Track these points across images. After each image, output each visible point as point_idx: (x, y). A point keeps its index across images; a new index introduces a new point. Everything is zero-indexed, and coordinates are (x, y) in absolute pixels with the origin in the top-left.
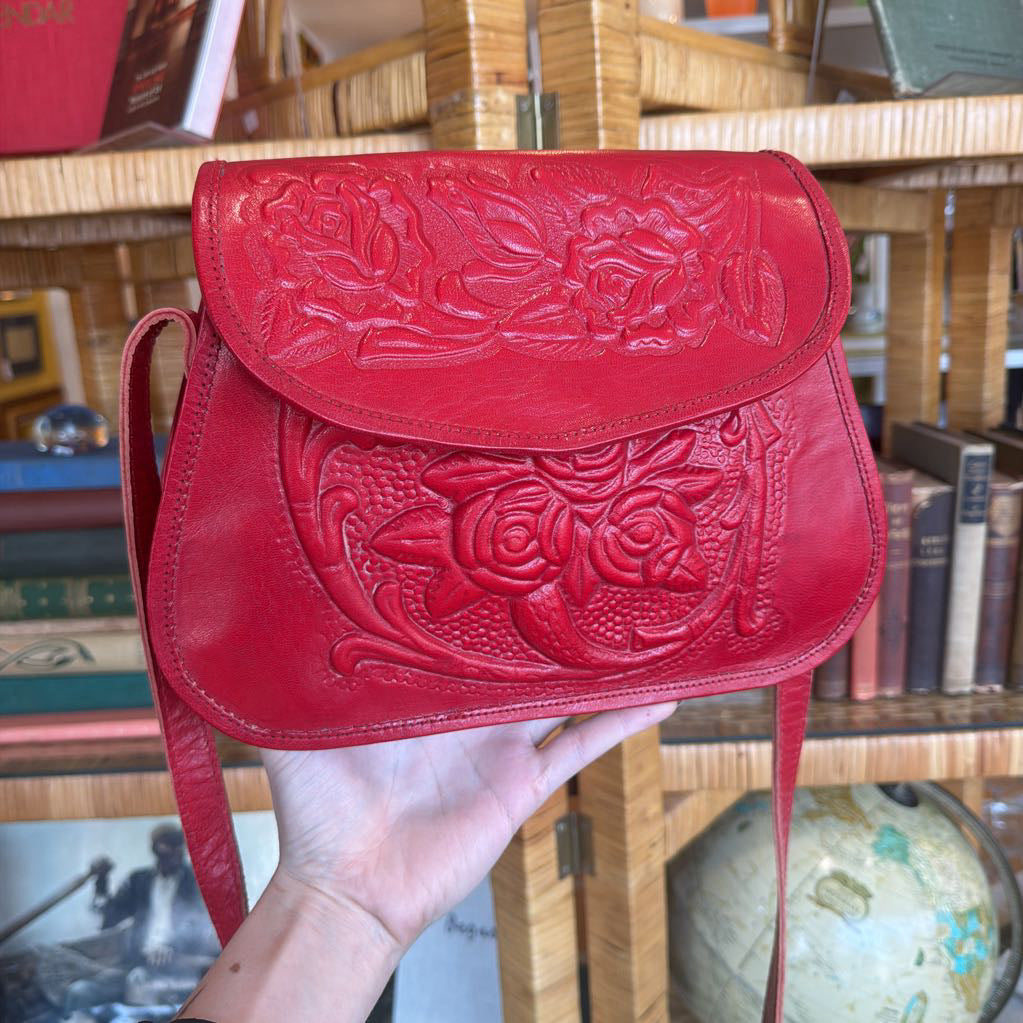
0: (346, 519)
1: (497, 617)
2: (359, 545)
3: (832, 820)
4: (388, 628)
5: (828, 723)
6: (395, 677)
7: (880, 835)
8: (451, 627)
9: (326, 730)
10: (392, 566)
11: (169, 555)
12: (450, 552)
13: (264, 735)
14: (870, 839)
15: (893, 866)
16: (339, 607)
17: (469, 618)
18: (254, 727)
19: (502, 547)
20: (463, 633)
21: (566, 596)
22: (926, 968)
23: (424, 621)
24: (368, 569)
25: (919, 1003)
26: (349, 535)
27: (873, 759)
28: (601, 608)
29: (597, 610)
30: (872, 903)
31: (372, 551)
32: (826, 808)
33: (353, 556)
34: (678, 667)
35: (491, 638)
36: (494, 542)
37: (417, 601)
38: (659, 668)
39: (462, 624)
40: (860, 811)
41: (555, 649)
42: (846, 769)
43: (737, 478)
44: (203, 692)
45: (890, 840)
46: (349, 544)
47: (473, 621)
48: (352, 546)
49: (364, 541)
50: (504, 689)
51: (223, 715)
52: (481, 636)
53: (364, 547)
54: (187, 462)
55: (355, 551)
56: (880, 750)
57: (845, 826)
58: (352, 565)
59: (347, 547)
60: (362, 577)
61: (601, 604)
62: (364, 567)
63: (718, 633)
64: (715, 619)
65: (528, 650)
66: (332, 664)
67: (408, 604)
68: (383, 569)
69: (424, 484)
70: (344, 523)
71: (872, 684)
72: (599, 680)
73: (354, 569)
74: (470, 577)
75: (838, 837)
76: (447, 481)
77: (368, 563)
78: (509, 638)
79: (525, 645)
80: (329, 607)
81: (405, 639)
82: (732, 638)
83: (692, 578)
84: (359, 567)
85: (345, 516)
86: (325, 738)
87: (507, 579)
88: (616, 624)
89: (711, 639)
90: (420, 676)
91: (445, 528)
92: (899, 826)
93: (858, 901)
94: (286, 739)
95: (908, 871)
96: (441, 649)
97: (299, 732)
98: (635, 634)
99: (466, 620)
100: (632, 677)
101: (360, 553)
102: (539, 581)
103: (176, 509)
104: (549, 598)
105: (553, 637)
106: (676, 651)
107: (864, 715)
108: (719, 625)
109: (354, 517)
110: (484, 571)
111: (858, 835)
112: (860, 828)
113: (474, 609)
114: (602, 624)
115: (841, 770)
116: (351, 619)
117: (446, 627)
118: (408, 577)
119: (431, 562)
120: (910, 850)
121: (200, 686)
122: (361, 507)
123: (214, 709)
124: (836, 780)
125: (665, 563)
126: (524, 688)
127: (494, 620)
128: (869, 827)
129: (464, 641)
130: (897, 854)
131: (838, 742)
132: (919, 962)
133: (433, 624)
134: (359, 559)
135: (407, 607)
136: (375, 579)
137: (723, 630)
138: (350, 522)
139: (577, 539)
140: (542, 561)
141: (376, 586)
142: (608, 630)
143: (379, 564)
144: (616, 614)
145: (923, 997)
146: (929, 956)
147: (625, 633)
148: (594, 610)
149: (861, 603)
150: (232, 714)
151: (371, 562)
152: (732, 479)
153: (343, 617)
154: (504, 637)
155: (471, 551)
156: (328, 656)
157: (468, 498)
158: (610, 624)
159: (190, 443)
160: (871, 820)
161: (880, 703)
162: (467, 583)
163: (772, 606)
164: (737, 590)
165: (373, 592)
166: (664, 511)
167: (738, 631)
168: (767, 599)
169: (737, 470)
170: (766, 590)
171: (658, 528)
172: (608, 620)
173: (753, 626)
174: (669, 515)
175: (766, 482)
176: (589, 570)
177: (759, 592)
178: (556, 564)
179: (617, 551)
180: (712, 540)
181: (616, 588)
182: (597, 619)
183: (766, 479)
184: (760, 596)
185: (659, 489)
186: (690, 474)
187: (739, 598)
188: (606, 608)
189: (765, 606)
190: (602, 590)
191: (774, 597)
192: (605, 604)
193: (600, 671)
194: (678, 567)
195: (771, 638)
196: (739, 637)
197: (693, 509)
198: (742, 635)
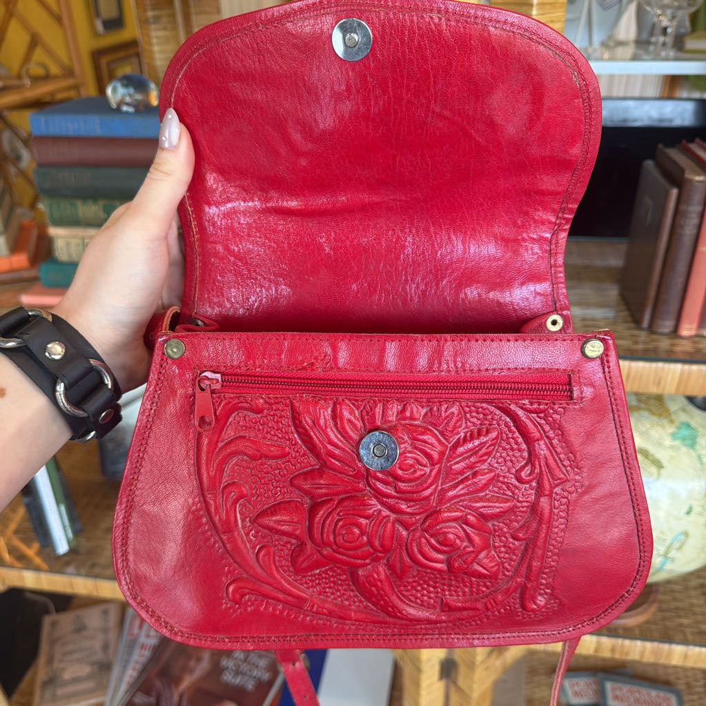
0: (239, 503)
2: (248, 520)
3: (646, 413)
4: (265, 576)
5: (655, 350)
7: (679, 428)
8: (309, 580)
10: (269, 535)
12: (306, 534)
14: (671, 429)
15: (684, 449)
17: (321, 575)
19: (340, 538)
21: (390, 571)
22: (693, 516)
23: (290, 573)
24: (253, 536)
25: (682, 537)
26: (241, 513)
27: (683, 379)
28: (417, 582)
29: (414, 582)
30: (662, 471)
31: (256, 525)
32: (643, 405)
33: (244, 527)
34: (476, 625)
37: (285, 560)
38: (462, 624)
39: (317, 579)
40: (667, 410)
42: (662, 385)
43: (527, 507)
45: (685, 432)
46: (241, 518)
47: (324, 578)
48: (243, 521)
49: (251, 518)
52: (331, 588)
53: (250, 521)
55: (245, 523)
56: (690, 373)
57: (655, 418)
58: (243, 532)
59: (239, 521)
60: (250, 541)
61: (417, 579)
62: (251, 534)
63: (508, 607)
65: (364, 602)
66: (228, 596)
67: (280, 562)
68: (263, 537)
69: (292, 485)
70: (238, 506)
71: (695, 326)
73: (244, 535)
75: (648, 426)
77: (253, 532)
78: (350, 592)
79: (362, 598)
80: (227, 559)
81: (277, 584)
82: (519, 612)
83: (485, 572)
84: (247, 534)
85: (239, 501)
87: (345, 558)
88: (429, 592)
92: (693, 423)
93: (654, 469)
95: (694, 454)
96: (301, 594)
98: (443, 600)
99: (320, 577)
101: (248, 525)
102: (368, 561)
104: (376, 572)
105: (379, 598)
107: (684, 347)
108: (509, 602)
109: (245, 502)
110: (328, 550)
111: (662, 426)
112: (665, 422)
113: (325, 570)
114: (417, 591)
115: (659, 383)
116: (240, 567)
117: (305, 579)
118: (279, 544)
119: (294, 537)
120: (698, 440)
122: (249, 496)
124: (654, 390)
125: (464, 561)
127: (340, 580)
128: (672, 422)
129: (318, 590)
130: (688, 442)
131: (660, 365)
132: (688, 513)
133: (296, 576)
134: (247, 529)
136: (257, 542)
137: (512, 606)
138: (242, 505)
139: (397, 537)
140: (370, 550)
141: (258, 547)
142: (423, 596)
143: (260, 534)
144: (429, 585)
145: (686, 534)
146: (696, 509)
147: (436, 599)
148: (412, 582)
151: (255, 531)
152: (522, 507)
153: (235, 565)
154: (346, 591)
155: (319, 537)
156: (225, 590)
158: (425, 592)
160: (673, 417)
161: (697, 339)
163: (551, 594)
164: (523, 583)
165: (256, 551)
166: (464, 526)
167: (524, 607)
168: (547, 589)
169: (527, 502)
170: (547, 584)
171: (459, 538)
172: (423, 589)
173: (535, 607)
174: (468, 529)
175: (551, 512)
176: (407, 559)
177: (541, 585)
178: (381, 552)
179: (427, 549)
180: (504, 546)
181: (429, 571)
182: (414, 588)
183: (551, 509)
184: (542, 587)
185: (462, 511)
186: (489, 500)
187: (524, 589)
188: (421, 582)
189: (546, 593)
190: (418, 570)
191: (553, 589)
192: (420, 579)
193: (415, 623)
194: (475, 564)
195: (550, 614)
196: (525, 612)
197: (490, 524)
198: (526, 611)
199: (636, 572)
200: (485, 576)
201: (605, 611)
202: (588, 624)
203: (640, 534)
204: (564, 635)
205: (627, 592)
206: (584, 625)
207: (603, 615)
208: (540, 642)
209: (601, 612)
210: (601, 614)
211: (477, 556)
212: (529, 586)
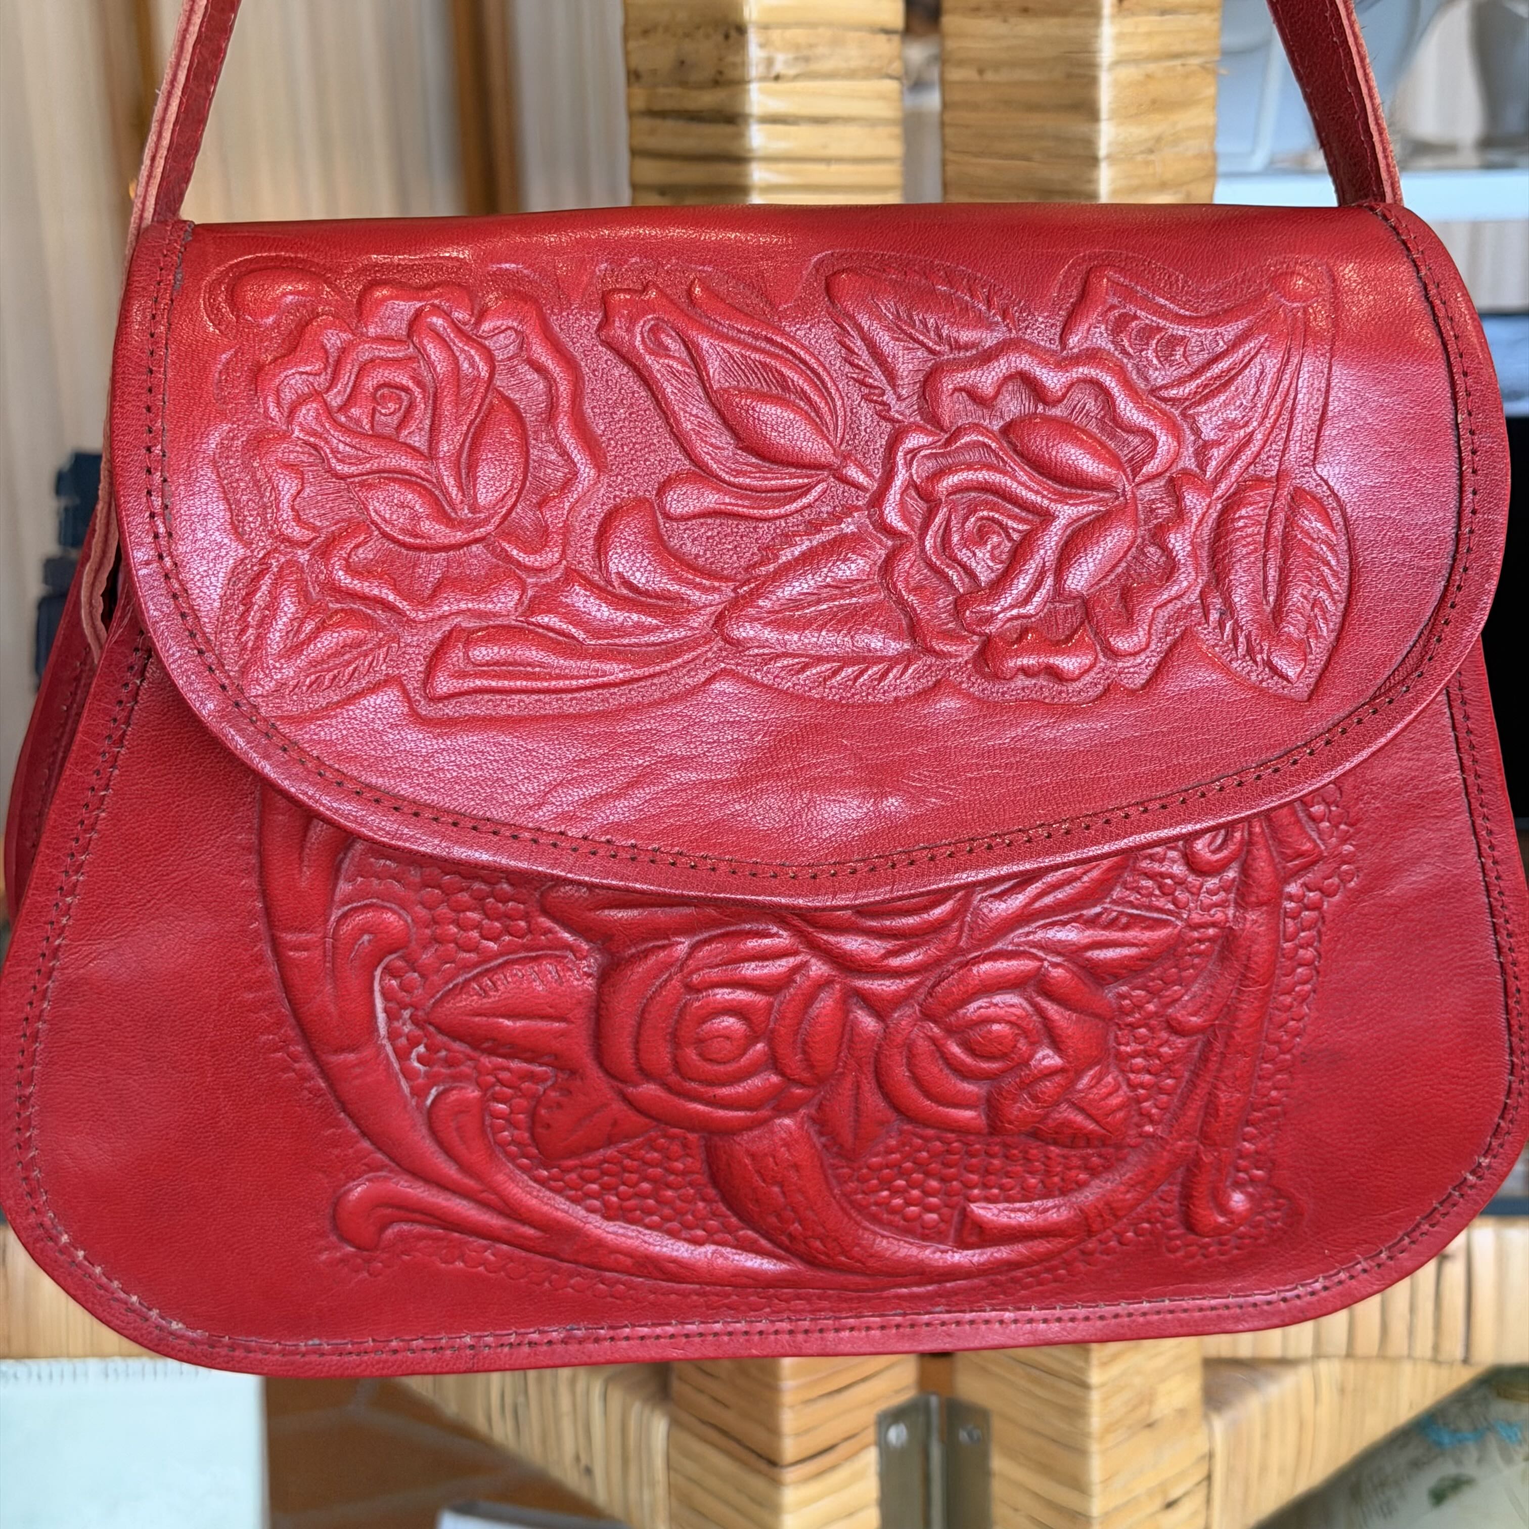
0: (383, 965)
1: (679, 1165)
2: (406, 1014)
4: (451, 1170)
6: (462, 1257)
8: (581, 1177)
9: (317, 1341)
10: (470, 1058)
11: (31, 1003)
12: (586, 1048)
13: (193, 1342)
16: (358, 1126)
17: (620, 1162)
18: (175, 1326)
19: (691, 1054)
20: (606, 1188)
21: (823, 1139)
23: (525, 1161)
24: (420, 1059)
26: (387, 995)
28: (897, 1165)
29: (888, 1166)
31: (431, 1029)
33: (393, 1035)
34: (1055, 1281)
35: (660, 1202)
36: (676, 1040)
37: (515, 1125)
38: (1015, 1280)
39: (604, 1173)
41: (791, 1237)
43: (1211, 940)
44: (81, 1254)
46: (386, 1010)
47: (625, 1169)
48: (391, 1016)
49: (416, 1009)
50: (685, 1295)
51: (118, 1300)
52: (644, 1195)
53: (414, 1020)
54: (77, 840)
55: (396, 1024)
58: (389, 1049)
59: (381, 1017)
60: (409, 1074)
61: (896, 1156)
62: (414, 1055)
63: (1146, 1225)
64: (1138, 1202)
65: (738, 1229)
66: (336, 1228)
67: (497, 1130)
68: (450, 1062)
69: (546, 912)
70: (378, 973)
72: (886, 1294)
73: (393, 1058)
74: (625, 1098)
76: (592, 914)
77: (421, 1049)
78: (701, 1205)
79: (734, 1220)
80: (338, 1124)
81: (485, 1195)
82: (1177, 1237)
83: (1092, 1126)
84: (402, 1055)
85: (381, 960)
86: (314, 1358)
87: (700, 1107)
88: (927, 1193)
89: (1130, 1234)
90: (511, 1259)
91: (580, 1003)
94: (237, 1353)
97: (267, 1342)
98: (965, 1214)
99: (614, 1168)
100: (955, 1292)
101: (406, 1029)
102: (765, 1113)
103: (52, 923)
104: (786, 1144)
105: (789, 1214)
106: (1050, 1255)
108: (1149, 1211)
109: (400, 963)
110: (650, 1089)
113: (633, 1148)
114: (895, 1192)
116: (380, 1149)
117: (574, 1176)
118: (500, 1081)
119: (546, 1059)
121: (75, 1243)
122: (413, 945)
123: (101, 1286)
125: (1035, 1098)
126: (728, 1295)
127: (672, 1172)
129: (606, 1204)
133: (546, 1168)
134: (403, 1041)
135: (494, 1134)
136: (433, 1079)
137: (1158, 1221)
138: (389, 971)
139: (851, 1040)
140: (775, 1079)
141: (434, 1092)
142: (908, 1203)
143: (443, 1053)
144: (928, 1174)
147: (945, 1210)
148: (881, 1167)
149: (1472, 1187)
150: (134, 1299)
151: (426, 1046)
152: (1200, 941)
153: (366, 1144)
154: (689, 1202)
155: (629, 1052)
156: (329, 1211)
157: (633, 950)
158: (915, 1193)
159: (87, 805)
162: (618, 1107)
163: (1267, 1183)
164: (1191, 1152)
165: (429, 1102)
166: (1039, 999)
167: (1190, 1225)
168: (1258, 1168)
169: (1214, 925)
170: (1257, 1152)
171: (1026, 1033)
172: (912, 1185)
173: (1221, 1220)
174: (1052, 1009)
175: (1276, 949)
176: (874, 1101)
177: (1241, 1157)
178: (803, 1084)
179: (935, 1070)
180: (1146, 1054)
181: (930, 1132)
182: (886, 1183)
183: (1275, 942)
184: (1242, 1163)
185: (1035, 957)
186: (1112, 924)
187: (1194, 1166)
188: (908, 1164)
189: (1253, 1180)
190: (901, 1132)
191: (1272, 1165)
192: (906, 1158)
193: (886, 1279)
194: (1064, 1106)
195: (1262, 1241)
196: (1192, 1237)
197: (1109, 994)
198: (1196, 1234)
199: (1499, 1113)
200: (1088, 1139)
201: (1414, 1230)
202: (1365, 1271)
203: (1512, 1003)
204: (1298, 1302)
205: (1473, 1172)
206: (1354, 1273)
207: (1407, 1240)
208: (1231, 1327)
209: (1400, 1233)
210: (1402, 1239)
211: (1073, 1082)
212: (1207, 1159)
